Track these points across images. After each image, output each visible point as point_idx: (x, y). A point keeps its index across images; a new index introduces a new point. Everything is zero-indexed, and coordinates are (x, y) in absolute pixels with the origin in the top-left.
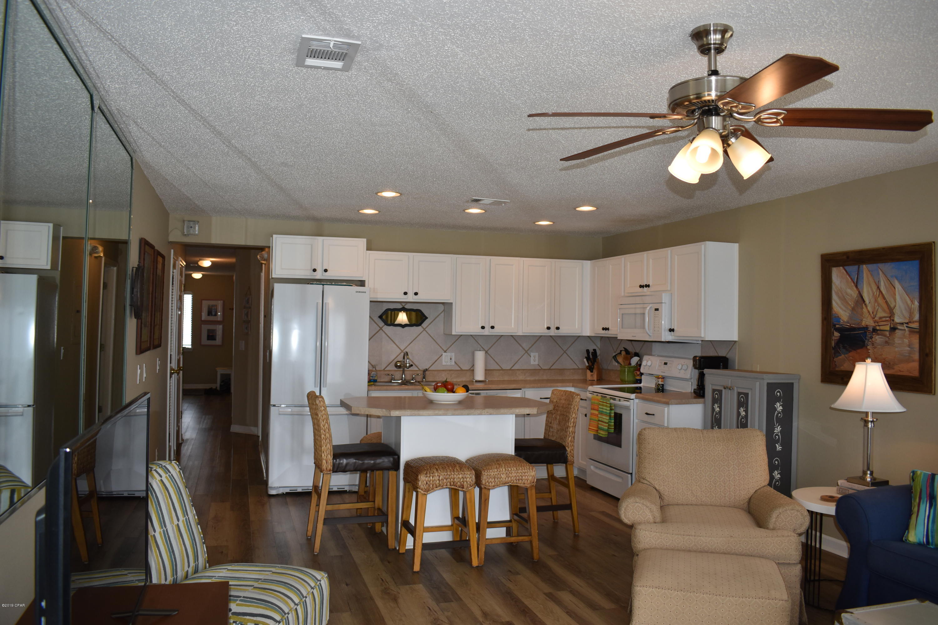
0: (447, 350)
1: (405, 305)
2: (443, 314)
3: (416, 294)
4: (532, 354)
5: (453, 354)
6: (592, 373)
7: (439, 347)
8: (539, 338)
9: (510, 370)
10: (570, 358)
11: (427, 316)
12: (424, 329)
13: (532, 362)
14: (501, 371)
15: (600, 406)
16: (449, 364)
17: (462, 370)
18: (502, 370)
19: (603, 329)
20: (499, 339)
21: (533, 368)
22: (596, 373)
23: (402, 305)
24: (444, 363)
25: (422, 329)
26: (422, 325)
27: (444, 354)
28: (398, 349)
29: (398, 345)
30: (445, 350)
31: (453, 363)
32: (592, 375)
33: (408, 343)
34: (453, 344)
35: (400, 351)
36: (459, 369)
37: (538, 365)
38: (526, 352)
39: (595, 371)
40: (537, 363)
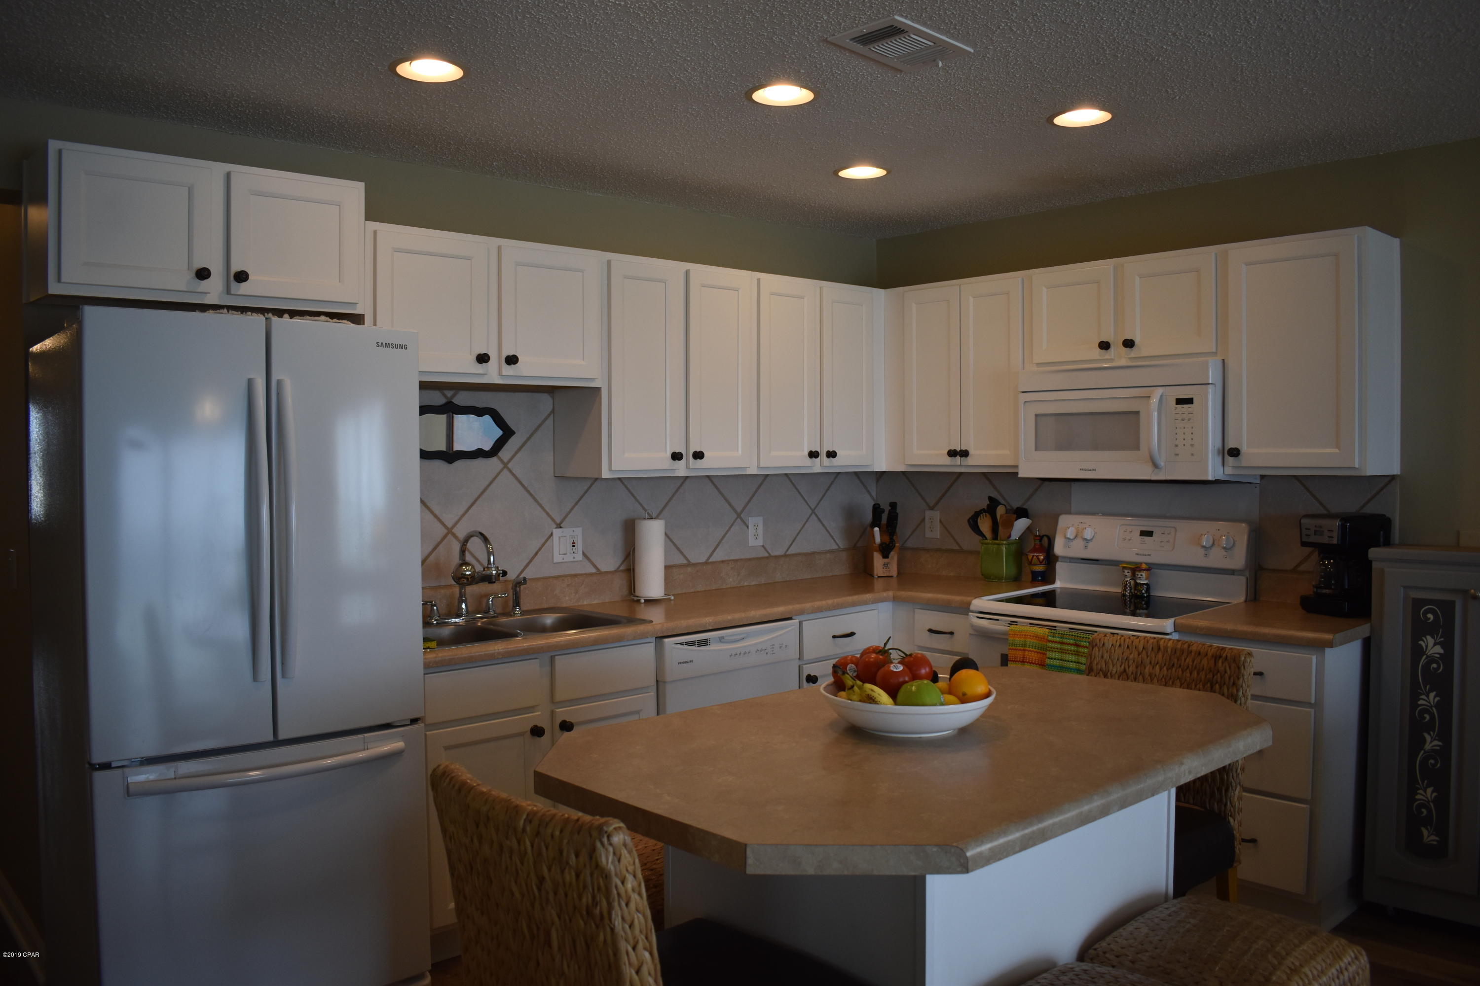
0: (562, 522)
1: (454, 396)
2: (550, 422)
3: (512, 360)
4: (751, 521)
5: (578, 531)
6: (886, 560)
7: (544, 515)
8: (764, 481)
9: (706, 563)
10: (823, 525)
11: (513, 428)
12: (505, 465)
13: (752, 542)
14: (689, 569)
15: (1049, 654)
16: (568, 558)
17: (599, 573)
18: (689, 564)
19: (952, 453)
20: (681, 485)
21: (754, 555)
22: (896, 558)
23: (445, 396)
24: (557, 558)
25: (501, 466)
26: (500, 454)
27: (557, 532)
28: (440, 525)
29: (437, 512)
30: (558, 521)
31: (579, 557)
32: (886, 565)
33: (466, 505)
34: (576, 504)
35: (445, 531)
36: (594, 570)
37: (763, 546)
38: (739, 515)
39: (893, 555)
40: (760, 542)
